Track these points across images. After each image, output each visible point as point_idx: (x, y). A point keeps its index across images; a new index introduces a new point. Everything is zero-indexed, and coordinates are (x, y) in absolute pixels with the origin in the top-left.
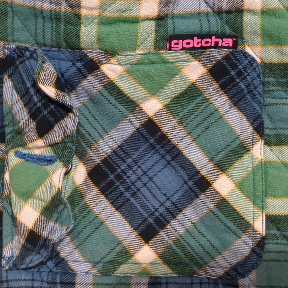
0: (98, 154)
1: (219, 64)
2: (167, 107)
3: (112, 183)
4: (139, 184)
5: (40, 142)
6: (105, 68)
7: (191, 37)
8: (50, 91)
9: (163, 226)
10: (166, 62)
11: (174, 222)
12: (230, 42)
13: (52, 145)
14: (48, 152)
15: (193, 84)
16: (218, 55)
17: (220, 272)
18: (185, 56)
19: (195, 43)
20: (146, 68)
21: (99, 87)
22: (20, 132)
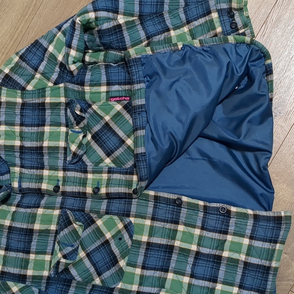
0: (94, 131)
1: (126, 105)
2: (111, 118)
3: (98, 139)
4: (106, 140)
5: (77, 127)
6: (93, 106)
7: (116, 97)
8: (78, 113)
9: (113, 153)
10: (110, 105)
11: (116, 152)
12: (129, 98)
13: (81, 128)
14: (80, 130)
15: (118, 111)
16: (126, 102)
17: (129, 166)
18: (115, 103)
19: (117, 99)
20: (104, 107)
21: (92, 112)
22: (72, 124)
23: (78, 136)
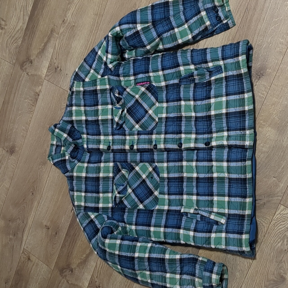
0: (128, 107)
1: (148, 87)
2: (139, 96)
3: (130, 112)
4: (136, 112)
5: (118, 105)
6: (127, 90)
7: (140, 83)
8: (117, 95)
9: (140, 121)
10: (137, 88)
11: (142, 120)
12: (149, 83)
13: (121, 105)
14: (120, 107)
15: (143, 92)
16: (147, 85)
17: (150, 129)
18: (140, 86)
19: (142, 84)
20: (134, 89)
21: (127, 93)
22: (115, 103)
23: (119, 111)
